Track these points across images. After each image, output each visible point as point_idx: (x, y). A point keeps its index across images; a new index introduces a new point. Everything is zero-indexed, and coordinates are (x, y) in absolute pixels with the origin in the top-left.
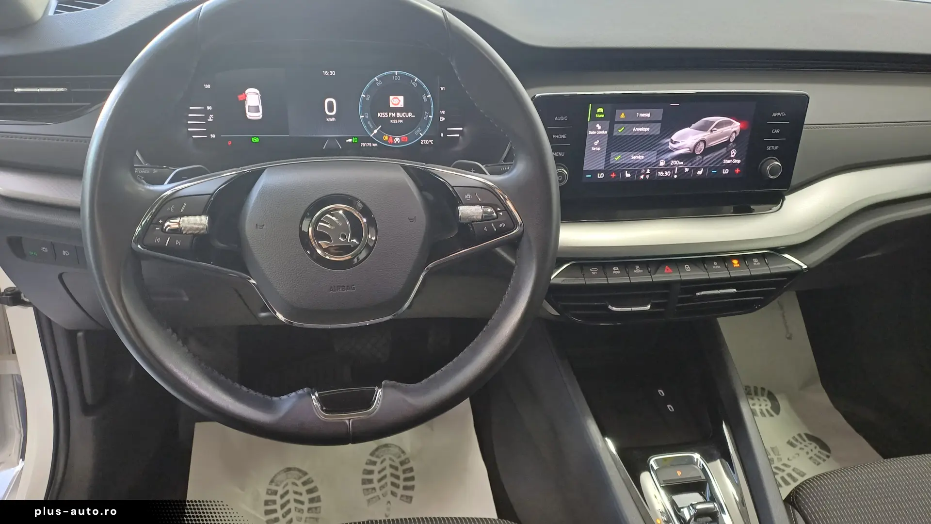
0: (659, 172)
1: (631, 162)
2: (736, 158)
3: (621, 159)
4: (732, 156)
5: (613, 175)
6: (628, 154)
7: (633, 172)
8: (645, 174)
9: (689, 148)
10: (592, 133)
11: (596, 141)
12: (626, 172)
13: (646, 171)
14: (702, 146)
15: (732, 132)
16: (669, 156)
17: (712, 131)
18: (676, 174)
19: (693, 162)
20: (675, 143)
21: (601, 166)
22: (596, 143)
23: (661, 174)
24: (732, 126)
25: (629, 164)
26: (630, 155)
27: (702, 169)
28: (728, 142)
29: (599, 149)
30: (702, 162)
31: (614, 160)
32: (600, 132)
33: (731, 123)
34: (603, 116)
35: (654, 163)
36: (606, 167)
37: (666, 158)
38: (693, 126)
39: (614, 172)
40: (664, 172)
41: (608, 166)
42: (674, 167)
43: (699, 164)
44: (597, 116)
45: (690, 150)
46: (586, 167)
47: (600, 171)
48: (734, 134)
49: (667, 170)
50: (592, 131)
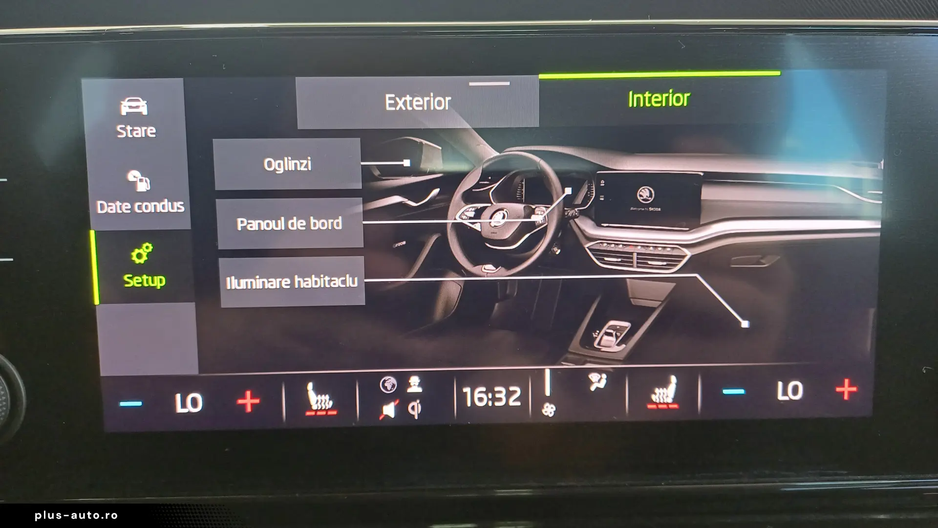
0: (467, 390)
5: (248, 401)
8: (402, 397)
12: (310, 386)
13: (404, 384)
18: (550, 400)
22: (142, 253)
23: (478, 397)
27: (673, 379)
32: (150, 207)
34: (151, 131)
36: (208, 361)
39: (252, 386)
40: (490, 390)
47: (186, 385)
50: (110, 199)
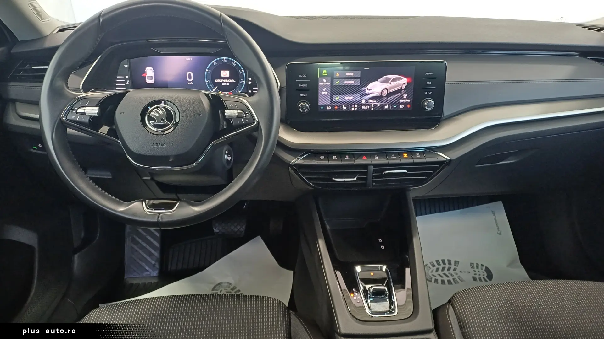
0: (362, 106)
1: (345, 100)
2: (407, 98)
3: (339, 99)
4: (404, 98)
5: (336, 108)
6: (343, 96)
7: (347, 106)
9: (378, 93)
10: (322, 84)
11: (324, 88)
12: (343, 106)
13: (355, 106)
14: (385, 92)
15: (402, 84)
16: (367, 97)
17: (390, 83)
18: (372, 108)
19: (382, 101)
20: (370, 90)
21: (328, 103)
22: (324, 89)
23: (364, 107)
24: (402, 80)
25: (344, 102)
26: (344, 96)
27: (388, 105)
28: (401, 90)
29: (326, 93)
30: (387, 101)
31: (335, 99)
32: (326, 84)
33: (401, 79)
34: (326, 74)
35: (359, 101)
37: (365, 98)
38: (379, 80)
39: (336, 106)
40: (365, 106)
41: (333, 102)
42: (371, 103)
43: (385, 102)
44: (323, 75)
45: (379, 94)
46: (319, 104)
47: (329, 105)
48: (404, 85)
49: (367, 105)
50: (321, 83)
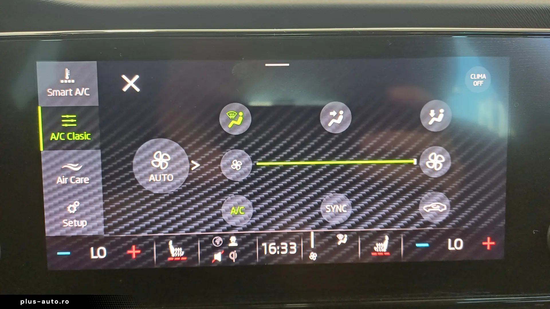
0: (264, 244)
5: (134, 252)
7: (191, 243)
8: (226, 249)
13: (227, 241)
18: (314, 251)
23: (271, 248)
29: (82, 181)
36: (110, 229)
39: (136, 243)
40: (278, 243)
41: (116, 226)
46: (50, 231)
47: (96, 241)
49: (287, 238)
